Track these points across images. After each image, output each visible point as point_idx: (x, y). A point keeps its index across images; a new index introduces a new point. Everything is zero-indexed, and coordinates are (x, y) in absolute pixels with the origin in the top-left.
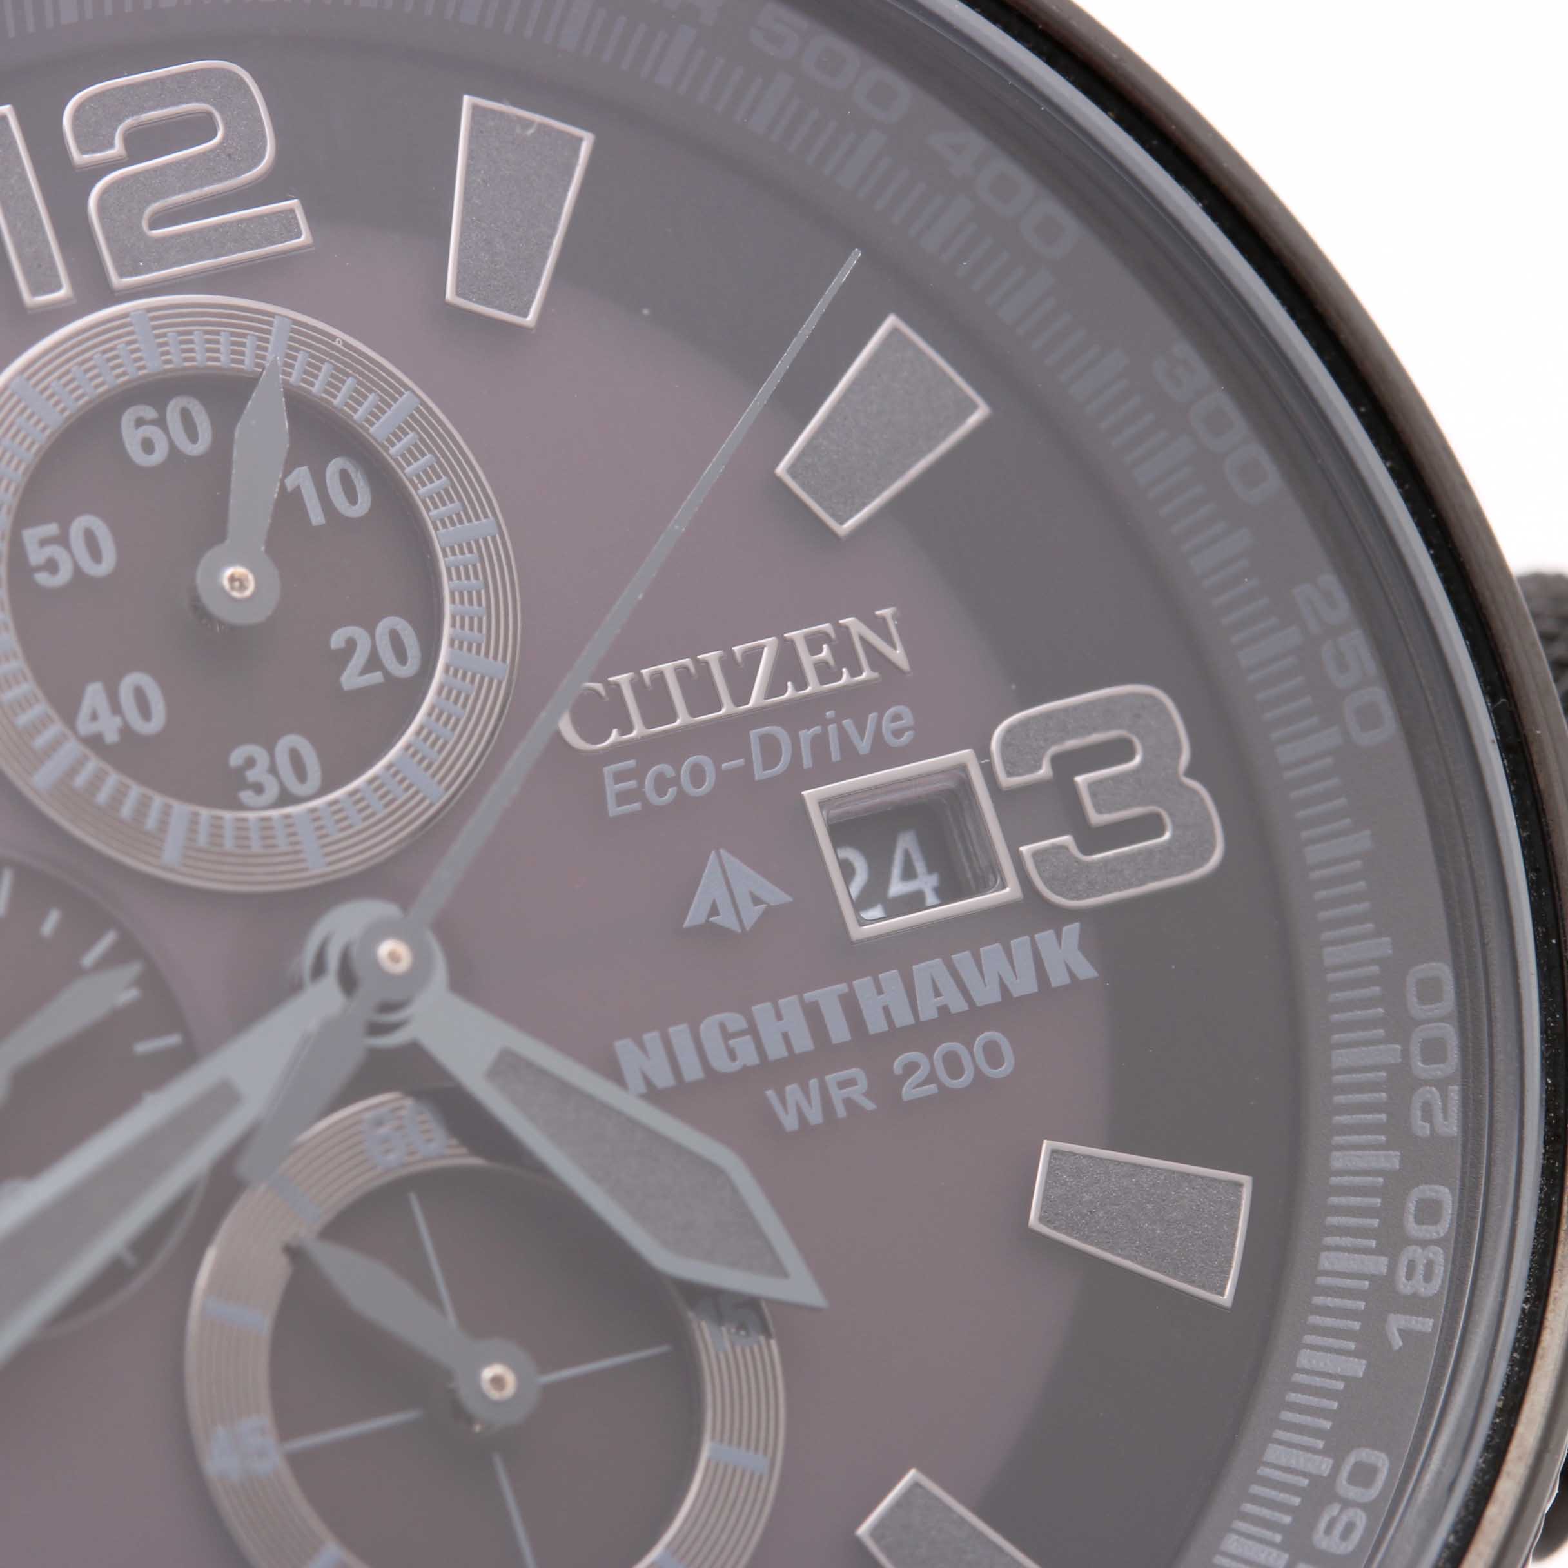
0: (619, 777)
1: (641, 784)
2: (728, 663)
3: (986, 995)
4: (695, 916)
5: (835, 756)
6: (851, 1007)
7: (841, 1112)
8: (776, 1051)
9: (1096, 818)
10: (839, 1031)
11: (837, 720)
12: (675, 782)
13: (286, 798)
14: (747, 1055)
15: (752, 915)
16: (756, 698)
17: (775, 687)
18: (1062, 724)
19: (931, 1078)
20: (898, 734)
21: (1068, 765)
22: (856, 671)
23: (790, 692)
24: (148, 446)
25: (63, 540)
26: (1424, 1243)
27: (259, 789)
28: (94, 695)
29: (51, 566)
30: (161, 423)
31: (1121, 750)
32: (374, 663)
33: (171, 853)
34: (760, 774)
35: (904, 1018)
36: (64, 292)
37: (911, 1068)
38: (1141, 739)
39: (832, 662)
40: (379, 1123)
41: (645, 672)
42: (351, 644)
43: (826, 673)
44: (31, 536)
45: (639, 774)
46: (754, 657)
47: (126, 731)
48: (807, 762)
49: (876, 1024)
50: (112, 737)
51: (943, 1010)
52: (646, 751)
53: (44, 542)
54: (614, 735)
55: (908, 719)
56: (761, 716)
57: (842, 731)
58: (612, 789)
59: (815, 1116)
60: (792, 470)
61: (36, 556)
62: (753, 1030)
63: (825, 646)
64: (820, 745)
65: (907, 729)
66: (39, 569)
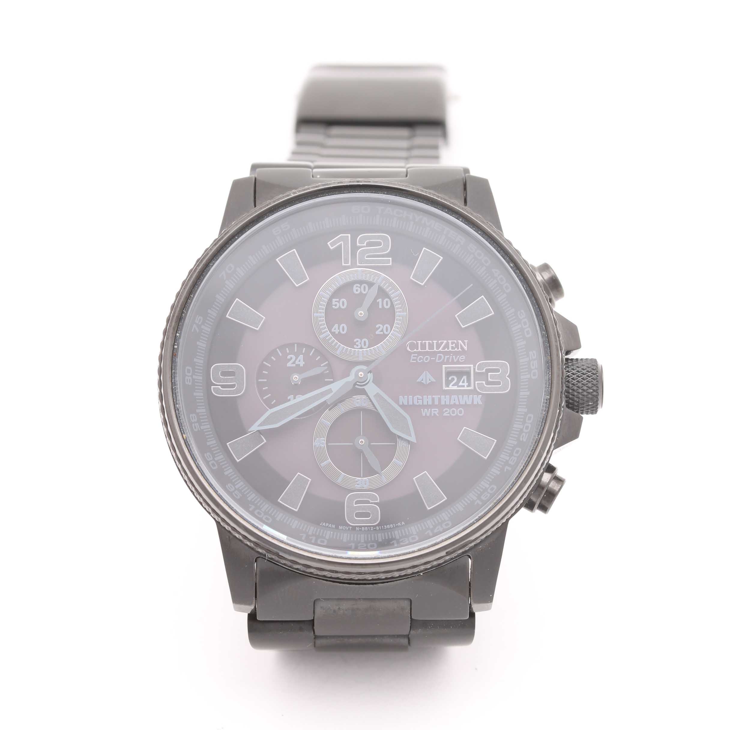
0: (414, 356)
1: (417, 358)
2: (437, 343)
3: (462, 403)
4: (419, 380)
5: (450, 361)
6: (440, 400)
7: (433, 415)
8: (425, 403)
9: (490, 380)
10: (436, 403)
11: (452, 356)
12: (423, 359)
13: (361, 348)
14: (420, 403)
15: (428, 382)
16: (440, 349)
17: (444, 348)
18: (489, 364)
19: (449, 413)
20: (462, 360)
21: (488, 371)
22: (458, 349)
23: (446, 350)
24: (357, 290)
25: (339, 302)
26: (515, 456)
27: (357, 346)
28: (336, 326)
29: (336, 305)
30: (360, 287)
31: (498, 371)
32: (382, 331)
33: (338, 352)
34: (437, 361)
35: (448, 403)
36: (350, 264)
37: (446, 411)
38: (501, 370)
39: (454, 346)
40: (358, 400)
41: (423, 341)
42: (380, 327)
43: (453, 348)
44: (334, 300)
45: (417, 357)
46: (442, 343)
47: (339, 332)
48: (445, 361)
49: (443, 403)
50: (337, 333)
51: (455, 403)
52: (419, 353)
53: (336, 301)
54: (415, 350)
55: (464, 358)
56: (440, 352)
57: (453, 358)
58: (412, 358)
59: (428, 414)
60: (458, 316)
61: (334, 303)
62: (423, 399)
63: (454, 344)
64: (448, 359)
65: (463, 360)
66: (333, 305)
